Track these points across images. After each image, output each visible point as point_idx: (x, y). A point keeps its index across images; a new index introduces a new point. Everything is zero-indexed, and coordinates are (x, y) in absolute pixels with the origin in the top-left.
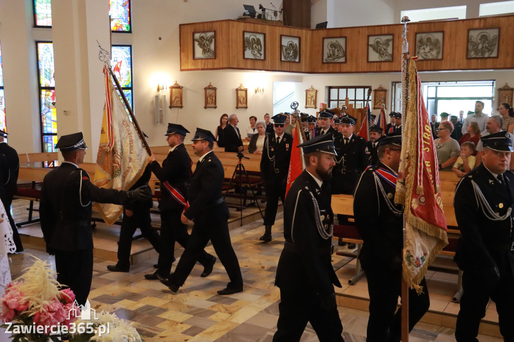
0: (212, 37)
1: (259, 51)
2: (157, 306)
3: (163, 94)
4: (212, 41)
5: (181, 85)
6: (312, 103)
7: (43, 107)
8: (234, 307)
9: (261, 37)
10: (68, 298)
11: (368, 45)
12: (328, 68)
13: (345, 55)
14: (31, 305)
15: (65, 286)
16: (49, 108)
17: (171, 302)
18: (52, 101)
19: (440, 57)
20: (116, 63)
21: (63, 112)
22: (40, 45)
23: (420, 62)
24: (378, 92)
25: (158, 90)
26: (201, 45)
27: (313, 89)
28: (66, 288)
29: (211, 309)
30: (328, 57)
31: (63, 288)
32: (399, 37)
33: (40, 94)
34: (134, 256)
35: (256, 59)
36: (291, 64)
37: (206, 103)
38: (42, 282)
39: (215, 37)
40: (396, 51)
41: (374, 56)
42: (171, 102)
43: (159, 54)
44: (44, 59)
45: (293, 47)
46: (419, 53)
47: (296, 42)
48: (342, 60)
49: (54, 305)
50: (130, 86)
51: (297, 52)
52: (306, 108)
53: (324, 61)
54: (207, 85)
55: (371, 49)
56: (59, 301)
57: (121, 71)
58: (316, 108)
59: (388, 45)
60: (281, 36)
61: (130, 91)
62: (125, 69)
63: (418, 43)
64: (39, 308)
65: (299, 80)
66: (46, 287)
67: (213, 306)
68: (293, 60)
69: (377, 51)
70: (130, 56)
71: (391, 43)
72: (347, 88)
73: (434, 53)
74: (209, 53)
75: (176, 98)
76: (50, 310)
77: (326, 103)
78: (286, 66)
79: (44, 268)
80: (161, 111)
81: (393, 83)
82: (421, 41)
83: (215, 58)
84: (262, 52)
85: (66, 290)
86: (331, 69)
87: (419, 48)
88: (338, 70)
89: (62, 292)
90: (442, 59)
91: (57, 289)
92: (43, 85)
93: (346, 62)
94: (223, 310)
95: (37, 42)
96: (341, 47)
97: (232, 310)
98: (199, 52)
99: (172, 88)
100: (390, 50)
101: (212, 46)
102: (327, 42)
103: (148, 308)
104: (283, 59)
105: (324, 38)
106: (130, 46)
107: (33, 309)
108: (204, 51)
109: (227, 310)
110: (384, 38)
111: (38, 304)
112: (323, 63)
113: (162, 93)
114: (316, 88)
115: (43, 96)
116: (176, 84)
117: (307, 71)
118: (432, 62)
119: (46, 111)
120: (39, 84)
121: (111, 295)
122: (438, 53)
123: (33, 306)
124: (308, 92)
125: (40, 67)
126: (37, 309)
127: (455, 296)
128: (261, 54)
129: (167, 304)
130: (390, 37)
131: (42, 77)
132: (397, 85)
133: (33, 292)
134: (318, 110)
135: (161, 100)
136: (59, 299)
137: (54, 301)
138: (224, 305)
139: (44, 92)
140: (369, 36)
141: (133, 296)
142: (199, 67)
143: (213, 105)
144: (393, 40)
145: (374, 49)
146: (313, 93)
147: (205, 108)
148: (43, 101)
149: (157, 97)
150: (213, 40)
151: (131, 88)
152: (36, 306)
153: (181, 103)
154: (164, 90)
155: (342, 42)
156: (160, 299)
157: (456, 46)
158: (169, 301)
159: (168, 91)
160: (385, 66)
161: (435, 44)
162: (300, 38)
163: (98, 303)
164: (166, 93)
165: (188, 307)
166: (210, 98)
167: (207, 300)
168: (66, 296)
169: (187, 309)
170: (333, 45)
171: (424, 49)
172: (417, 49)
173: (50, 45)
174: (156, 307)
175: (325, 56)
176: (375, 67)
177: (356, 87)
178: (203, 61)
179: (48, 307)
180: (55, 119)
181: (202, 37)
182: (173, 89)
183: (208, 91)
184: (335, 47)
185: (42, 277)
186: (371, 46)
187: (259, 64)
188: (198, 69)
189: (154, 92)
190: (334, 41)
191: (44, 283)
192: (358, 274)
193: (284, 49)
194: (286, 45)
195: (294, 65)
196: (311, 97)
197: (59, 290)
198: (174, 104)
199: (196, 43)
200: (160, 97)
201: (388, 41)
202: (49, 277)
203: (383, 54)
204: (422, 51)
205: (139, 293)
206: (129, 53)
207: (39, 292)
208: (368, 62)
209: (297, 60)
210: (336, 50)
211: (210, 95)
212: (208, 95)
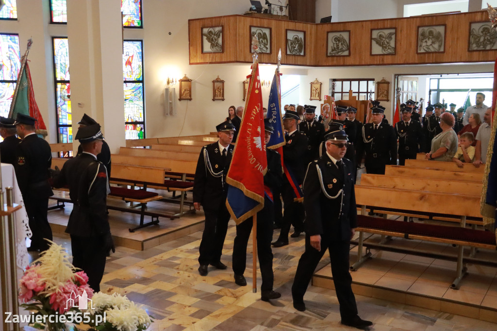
0: (220, 32)
1: (265, 45)
2: (167, 290)
3: (173, 87)
4: (219, 35)
5: (190, 77)
6: (317, 96)
7: (59, 100)
8: (240, 292)
9: (267, 32)
10: (82, 280)
11: (371, 39)
12: (333, 61)
13: (349, 49)
14: (48, 286)
15: (79, 269)
16: (65, 101)
17: (179, 286)
18: (67, 94)
19: (442, 50)
20: (128, 57)
21: (78, 105)
22: (56, 41)
23: (422, 55)
24: (381, 85)
25: (168, 83)
26: (210, 40)
27: (317, 82)
28: (80, 271)
29: (217, 293)
30: (333, 50)
31: (77, 271)
32: (401, 31)
33: (56, 87)
34: (144, 243)
35: (263, 53)
36: (297, 57)
37: (214, 95)
38: (58, 264)
39: (222, 31)
40: (398, 45)
41: (377, 50)
42: (181, 94)
43: (169, 48)
44: (60, 54)
45: (298, 41)
46: (421, 46)
47: (301, 36)
48: (346, 53)
49: (69, 286)
50: (141, 79)
51: (302, 46)
52: (311, 100)
53: (329, 55)
54: (215, 79)
55: (374, 43)
56: (73, 283)
57: (132, 65)
58: (320, 100)
59: (391, 38)
60: (287, 30)
61: (141, 84)
62: (137, 62)
63: (420, 37)
64: (55, 289)
65: (304, 73)
66: (62, 270)
67: (219, 291)
68: (298, 54)
69: (380, 45)
70: (141, 50)
71: (393, 37)
72: (351, 80)
73: (436, 46)
74: (216, 48)
75: (185, 90)
76: (66, 291)
77: (330, 95)
78: (291, 59)
79: (59, 251)
80: (170, 103)
81: (395, 75)
82: (423, 35)
83: (223, 52)
84: (268, 46)
85: (80, 273)
86: (335, 63)
87: (422, 41)
88: (342, 64)
89: (76, 274)
90: (444, 52)
91: (72, 271)
92: (58, 79)
93: (349, 55)
94: (229, 294)
95: (53, 38)
96: (344, 41)
97: (238, 294)
98: (207, 46)
99: (181, 81)
100: (392, 44)
101: (220, 41)
102: (331, 35)
103: (157, 292)
104: (288, 53)
105: (328, 32)
106: (142, 41)
107: (49, 289)
108: (212, 46)
109: (233, 295)
110: (387, 32)
111: (54, 285)
112: (327, 56)
113: (171, 86)
114: (320, 81)
115: (59, 89)
116: (185, 77)
117: (312, 64)
118: (434, 55)
119: (62, 104)
120: (55, 78)
121: (123, 279)
122: (440, 46)
123: (49, 288)
124: (313, 85)
125: (56, 62)
126: (53, 290)
127: (454, 283)
128: (267, 48)
129: (175, 288)
130: (393, 31)
131: (58, 71)
132: (400, 77)
133: (49, 274)
134: (322, 102)
135: (171, 92)
136: (73, 281)
137: (69, 283)
138: (230, 290)
139: (59, 85)
140: (372, 30)
141: (144, 280)
142: (208, 60)
143: (220, 98)
144: (396, 33)
145: (377, 43)
146: (318, 86)
147: (214, 100)
148: (59, 94)
149: (167, 90)
150: (221, 34)
151: (142, 82)
152: (52, 287)
153: (190, 96)
154: (174, 83)
155: (345, 36)
156: (169, 284)
157: (458, 39)
158: (177, 286)
159: (178, 84)
160: (388, 59)
161: (437, 37)
162: (305, 32)
163: (111, 287)
164: (176, 86)
165: (196, 291)
166: (218, 91)
167: (215, 285)
168: (80, 279)
169: (195, 293)
170: (337, 39)
171: (426, 42)
172: (419, 43)
173: (66, 41)
174: (165, 291)
175: (330, 50)
176: (377, 60)
177: (359, 80)
178: (211, 55)
179: (64, 289)
180: (70, 112)
181: (211, 32)
182: (183, 82)
183: (216, 84)
184: (339, 41)
185: (57, 260)
186: (375, 39)
187: (265, 58)
188: (207, 63)
189: (163, 86)
190: (338, 34)
191: (59, 266)
192: (360, 261)
193: (289, 42)
194: (292, 39)
195: (299, 58)
196: (315, 90)
197: (74, 273)
198: (183, 97)
199: (205, 38)
200: (170, 90)
201: (391, 34)
202: (64, 261)
203: (386, 47)
204: (424, 44)
205: (149, 277)
206: (140, 47)
207: (55, 274)
208: (371, 55)
209: (302, 54)
210: (340, 44)
211: (218, 88)
212: (216, 88)
